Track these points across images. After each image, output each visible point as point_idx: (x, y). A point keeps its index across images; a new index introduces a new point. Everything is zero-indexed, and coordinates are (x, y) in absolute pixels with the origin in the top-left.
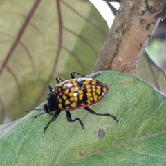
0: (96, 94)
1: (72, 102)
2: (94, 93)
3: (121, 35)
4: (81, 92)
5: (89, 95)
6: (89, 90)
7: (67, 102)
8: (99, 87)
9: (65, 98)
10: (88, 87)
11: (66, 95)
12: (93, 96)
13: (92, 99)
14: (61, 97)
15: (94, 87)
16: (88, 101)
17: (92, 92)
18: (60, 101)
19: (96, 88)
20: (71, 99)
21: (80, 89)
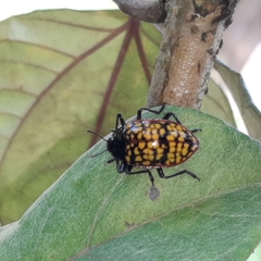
0: (181, 155)
1: (144, 160)
2: (178, 154)
3: (169, 54)
4: (160, 151)
5: (170, 155)
6: (172, 149)
7: (138, 159)
8: (187, 145)
9: (136, 152)
10: (172, 144)
11: (139, 150)
12: (175, 157)
13: (172, 160)
14: (132, 149)
15: (180, 145)
16: (167, 162)
17: (175, 153)
18: (130, 153)
19: (183, 147)
20: (145, 157)
21: (160, 146)
